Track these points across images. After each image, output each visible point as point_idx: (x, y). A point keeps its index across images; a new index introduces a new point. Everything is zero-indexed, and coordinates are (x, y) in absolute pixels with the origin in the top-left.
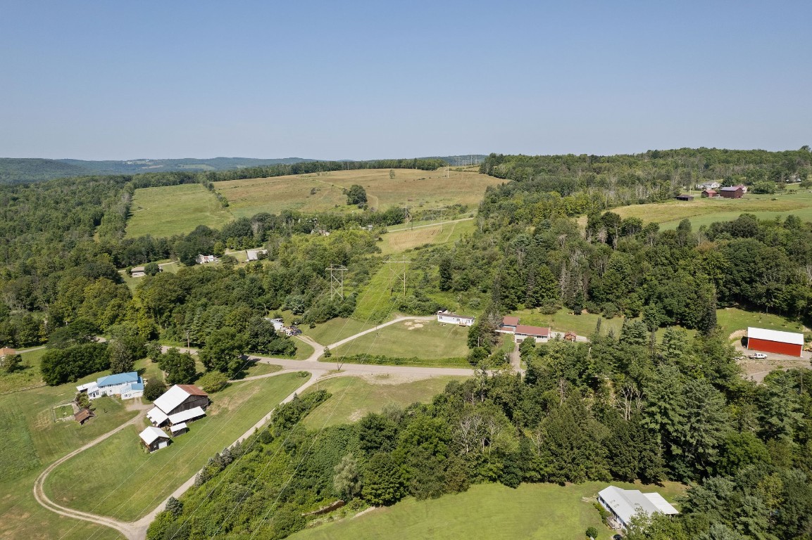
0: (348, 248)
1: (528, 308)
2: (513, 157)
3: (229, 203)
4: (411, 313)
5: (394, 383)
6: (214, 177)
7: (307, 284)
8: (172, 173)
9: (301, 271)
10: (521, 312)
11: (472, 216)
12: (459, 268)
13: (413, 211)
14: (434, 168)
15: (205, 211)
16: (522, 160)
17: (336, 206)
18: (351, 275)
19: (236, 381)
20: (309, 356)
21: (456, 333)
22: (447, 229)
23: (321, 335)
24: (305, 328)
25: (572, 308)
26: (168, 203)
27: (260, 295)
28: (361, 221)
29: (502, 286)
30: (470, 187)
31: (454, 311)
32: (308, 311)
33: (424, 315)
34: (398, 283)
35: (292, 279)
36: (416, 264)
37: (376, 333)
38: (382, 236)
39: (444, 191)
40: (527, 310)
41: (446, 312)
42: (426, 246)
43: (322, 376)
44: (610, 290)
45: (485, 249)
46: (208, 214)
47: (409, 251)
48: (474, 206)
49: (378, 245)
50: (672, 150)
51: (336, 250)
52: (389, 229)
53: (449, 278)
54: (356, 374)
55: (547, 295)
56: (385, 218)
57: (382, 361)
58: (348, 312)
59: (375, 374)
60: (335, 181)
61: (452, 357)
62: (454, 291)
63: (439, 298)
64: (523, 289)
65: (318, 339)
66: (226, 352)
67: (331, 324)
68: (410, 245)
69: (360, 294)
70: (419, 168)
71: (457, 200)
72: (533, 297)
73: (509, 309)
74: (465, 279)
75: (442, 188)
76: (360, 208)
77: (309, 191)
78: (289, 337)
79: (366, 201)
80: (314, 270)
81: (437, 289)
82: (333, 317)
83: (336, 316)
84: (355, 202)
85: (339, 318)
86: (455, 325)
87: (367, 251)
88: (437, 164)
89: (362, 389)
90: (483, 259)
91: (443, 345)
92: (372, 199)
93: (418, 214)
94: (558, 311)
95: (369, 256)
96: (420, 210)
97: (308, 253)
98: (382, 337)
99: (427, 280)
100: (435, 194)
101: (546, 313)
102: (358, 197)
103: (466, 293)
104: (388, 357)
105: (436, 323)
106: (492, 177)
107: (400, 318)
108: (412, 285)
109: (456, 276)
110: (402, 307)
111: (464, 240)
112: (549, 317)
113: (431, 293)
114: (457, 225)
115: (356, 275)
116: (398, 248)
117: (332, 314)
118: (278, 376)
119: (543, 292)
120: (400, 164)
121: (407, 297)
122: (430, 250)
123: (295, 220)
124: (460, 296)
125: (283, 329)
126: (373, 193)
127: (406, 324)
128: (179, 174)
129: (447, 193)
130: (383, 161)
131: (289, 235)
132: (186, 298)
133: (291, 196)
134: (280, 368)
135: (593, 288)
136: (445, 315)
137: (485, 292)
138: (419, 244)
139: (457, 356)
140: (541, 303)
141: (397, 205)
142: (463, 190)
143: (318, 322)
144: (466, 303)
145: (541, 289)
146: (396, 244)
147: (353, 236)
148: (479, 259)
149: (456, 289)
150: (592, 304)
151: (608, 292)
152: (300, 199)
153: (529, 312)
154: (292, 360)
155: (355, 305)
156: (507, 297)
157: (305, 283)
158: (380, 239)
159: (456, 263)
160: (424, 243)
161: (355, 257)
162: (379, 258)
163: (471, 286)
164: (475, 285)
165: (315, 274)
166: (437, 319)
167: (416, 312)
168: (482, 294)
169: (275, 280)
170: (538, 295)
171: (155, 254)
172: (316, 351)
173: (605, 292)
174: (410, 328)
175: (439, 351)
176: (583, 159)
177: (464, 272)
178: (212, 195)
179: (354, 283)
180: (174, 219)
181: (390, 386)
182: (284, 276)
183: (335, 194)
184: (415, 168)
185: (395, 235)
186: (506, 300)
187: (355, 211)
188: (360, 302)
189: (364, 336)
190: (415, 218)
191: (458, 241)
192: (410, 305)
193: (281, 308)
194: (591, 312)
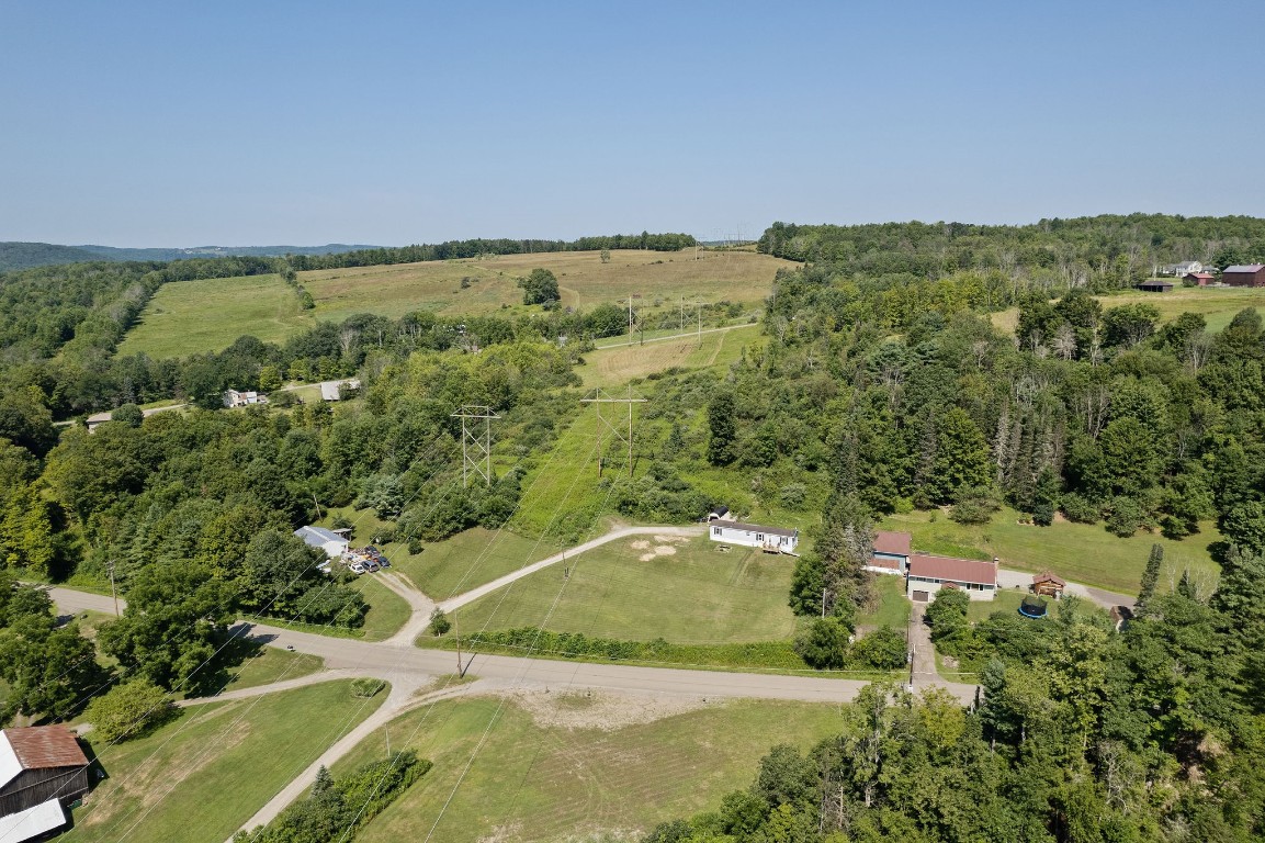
0: (513, 374)
1: (919, 506)
2: (813, 229)
3: (316, 303)
4: (646, 518)
5: (604, 724)
6: (302, 262)
7: (416, 450)
8: (234, 258)
9: (405, 421)
10: (904, 518)
11: (753, 321)
12: (748, 416)
13: (642, 314)
14: (676, 249)
15: (271, 316)
16: (830, 233)
17: (504, 307)
18: (517, 429)
19: (200, 701)
20: (397, 629)
21: (755, 570)
22: (711, 341)
23: (434, 572)
24: (397, 552)
25: (1030, 510)
26: (211, 303)
27: (309, 473)
28: (546, 330)
29: (862, 456)
30: (743, 275)
31: (747, 514)
32: (411, 512)
33: (675, 523)
34: (616, 447)
35: (383, 439)
36: (654, 408)
37: (564, 567)
38: (585, 357)
39: (697, 281)
40: (917, 512)
41: (727, 517)
42: (672, 372)
43: (418, 693)
44: (1122, 467)
45: (795, 376)
46: (275, 320)
47: (637, 382)
48: (754, 306)
49: (577, 370)
50: (1083, 218)
51: (487, 377)
52: (600, 344)
53: (730, 437)
54: (506, 691)
55: (966, 478)
56: (590, 324)
57: (575, 649)
58: (500, 514)
59: (556, 690)
60: (507, 266)
61: (754, 640)
62: (743, 465)
63: (710, 483)
64: (907, 462)
65: (424, 583)
66: (173, 626)
67: (461, 542)
68: (640, 372)
69: (531, 473)
70: (649, 249)
71: (719, 296)
72: (934, 483)
73: (877, 511)
74: (767, 438)
75: (694, 277)
76: (546, 309)
77: (460, 282)
78: (356, 577)
79: (557, 298)
80: (436, 419)
81: (703, 462)
82: (465, 528)
83: (470, 524)
84: (539, 300)
85: (479, 530)
86: (750, 550)
87: (553, 382)
88: (681, 241)
89: (518, 745)
90: (800, 396)
91: (727, 604)
92: (569, 295)
93: (652, 319)
94: (994, 516)
95: (556, 392)
96: (656, 312)
97: (427, 385)
98: (579, 579)
99: (678, 442)
100: (681, 286)
101: (966, 522)
102: (543, 291)
103: (770, 471)
104: (590, 639)
105: (705, 544)
106: (781, 259)
107: (621, 530)
108: (647, 452)
109: (746, 434)
110: (625, 503)
111: (749, 360)
112: (975, 532)
113: (690, 469)
114: (727, 335)
115: (528, 429)
116: (614, 378)
117: (464, 520)
118: (306, 688)
119: (958, 471)
120: (618, 243)
121: (636, 480)
122: (680, 380)
123: (423, 327)
124: (758, 477)
125: (346, 555)
126: (571, 286)
127: (635, 545)
128: (246, 260)
129: (702, 284)
130: (591, 240)
131: (406, 353)
132: (147, 481)
133: (425, 290)
134: (315, 663)
135: (1081, 461)
136: (727, 525)
137: (812, 468)
138: (658, 369)
139: (767, 639)
140: (952, 496)
141: (614, 303)
142: (732, 280)
143: (430, 540)
144: (772, 495)
145: (952, 464)
146: (611, 369)
147: (526, 354)
148: (790, 397)
149: (746, 463)
150: (1076, 501)
151: (1120, 471)
152: (442, 296)
153: (924, 516)
154: (353, 642)
155: (517, 499)
156: (872, 482)
157: (411, 448)
158: (581, 361)
159: (741, 403)
160: (668, 366)
161: (526, 393)
162: (577, 396)
163: (780, 456)
164: (788, 453)
165: (434, 428)
166: (708, 534)
167: (658, 515)
168: (807, 474)
169: (346, 440)
170: (945, 478)
171: (151, 390)
172: (414, 616)
173: (1112, 472)
174: (646, 558)
175: (721, 620)
176: (938, 229)
177: (764, 424)
178: (290, 291)
179: (523, 448)
180: (214, 328)
181: (596, 733)
182: (366, 433)
183: (503, 287)
184: (643, 248)
185: (610, 354)
186: (870, 489)
187: (536, 312)
188: (529, 489)
189: (534, 577)
190: (646, 326)
191: (736, 362)
192: (644, 498)
193: (355, 502)
194: (1074, 519)
